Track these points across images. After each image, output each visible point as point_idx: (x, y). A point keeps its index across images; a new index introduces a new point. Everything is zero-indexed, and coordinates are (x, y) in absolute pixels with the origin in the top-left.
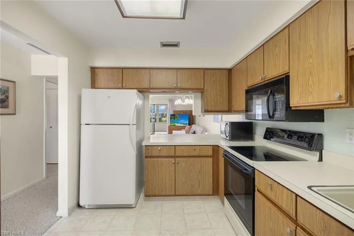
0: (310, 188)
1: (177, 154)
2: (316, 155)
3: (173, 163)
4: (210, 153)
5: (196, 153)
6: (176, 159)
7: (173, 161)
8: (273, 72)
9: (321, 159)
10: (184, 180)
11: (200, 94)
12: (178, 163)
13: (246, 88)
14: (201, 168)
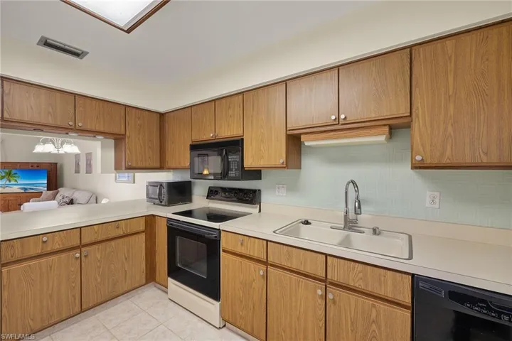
0: (274, 232)
1: (84, 242)
2: (256, 208)
3: (77, 258)
4: (142, 227)
5: (121, 232)
6: (83, 249)
7: (78, 255)
8: (227, 131)
9: (260, 211)
10: (99, 280)
11: (113, 141)
12: (85, 256)
13: (191, 143)
14: (128, 251)
